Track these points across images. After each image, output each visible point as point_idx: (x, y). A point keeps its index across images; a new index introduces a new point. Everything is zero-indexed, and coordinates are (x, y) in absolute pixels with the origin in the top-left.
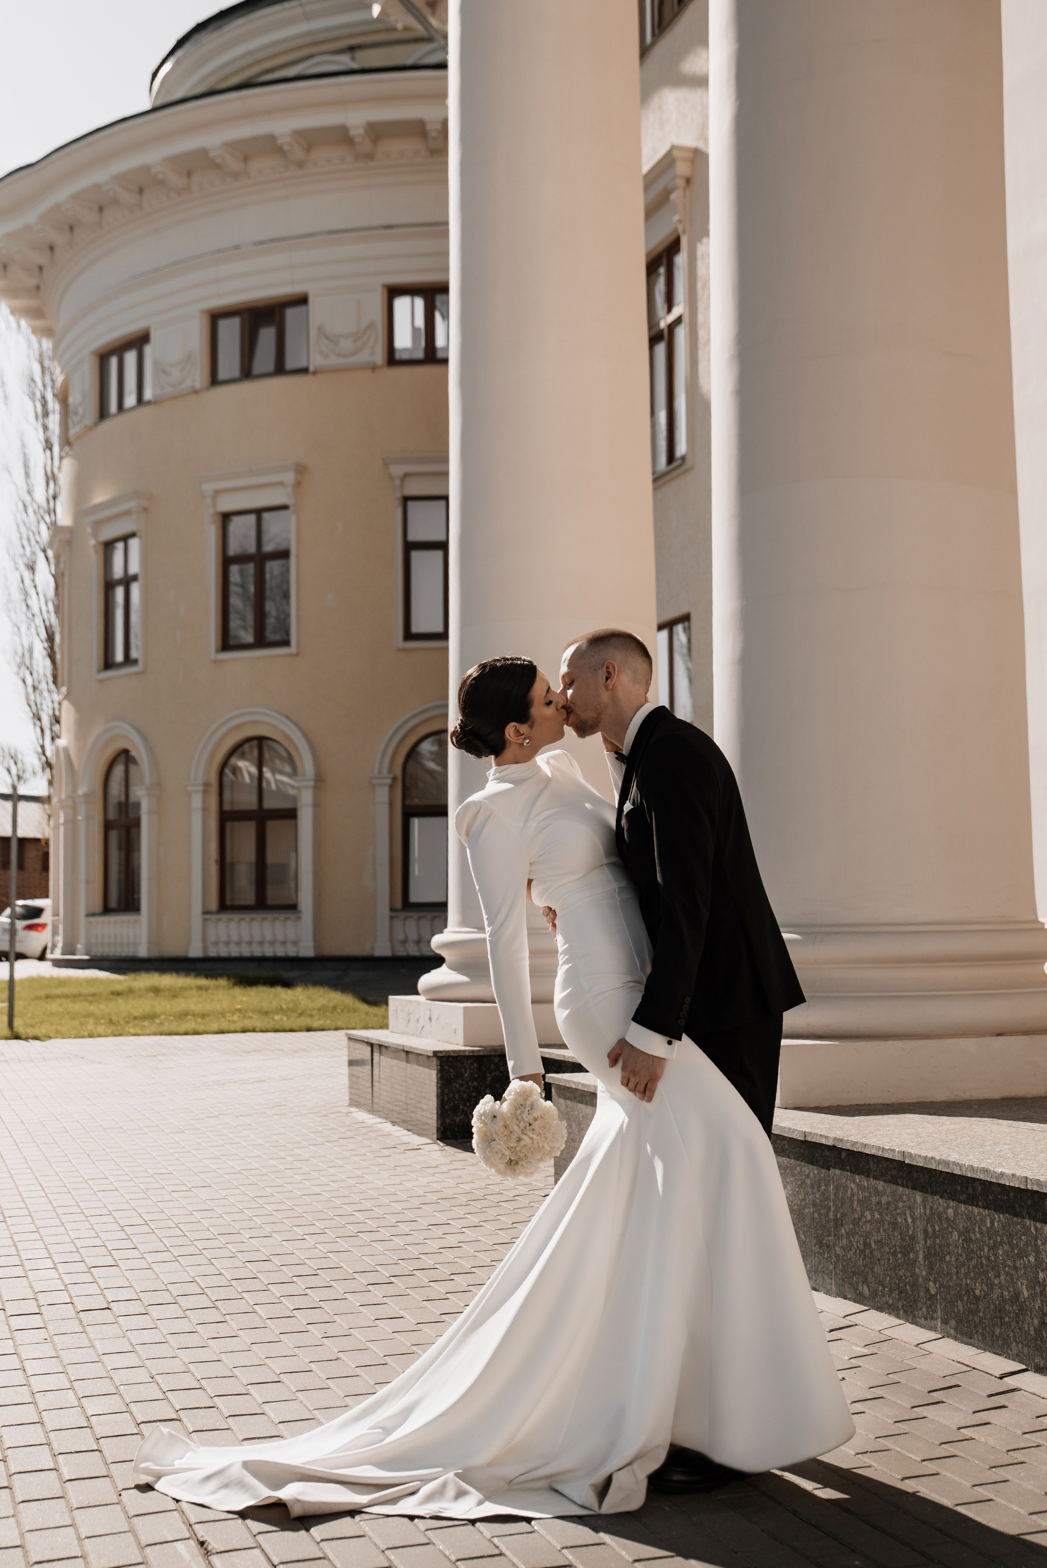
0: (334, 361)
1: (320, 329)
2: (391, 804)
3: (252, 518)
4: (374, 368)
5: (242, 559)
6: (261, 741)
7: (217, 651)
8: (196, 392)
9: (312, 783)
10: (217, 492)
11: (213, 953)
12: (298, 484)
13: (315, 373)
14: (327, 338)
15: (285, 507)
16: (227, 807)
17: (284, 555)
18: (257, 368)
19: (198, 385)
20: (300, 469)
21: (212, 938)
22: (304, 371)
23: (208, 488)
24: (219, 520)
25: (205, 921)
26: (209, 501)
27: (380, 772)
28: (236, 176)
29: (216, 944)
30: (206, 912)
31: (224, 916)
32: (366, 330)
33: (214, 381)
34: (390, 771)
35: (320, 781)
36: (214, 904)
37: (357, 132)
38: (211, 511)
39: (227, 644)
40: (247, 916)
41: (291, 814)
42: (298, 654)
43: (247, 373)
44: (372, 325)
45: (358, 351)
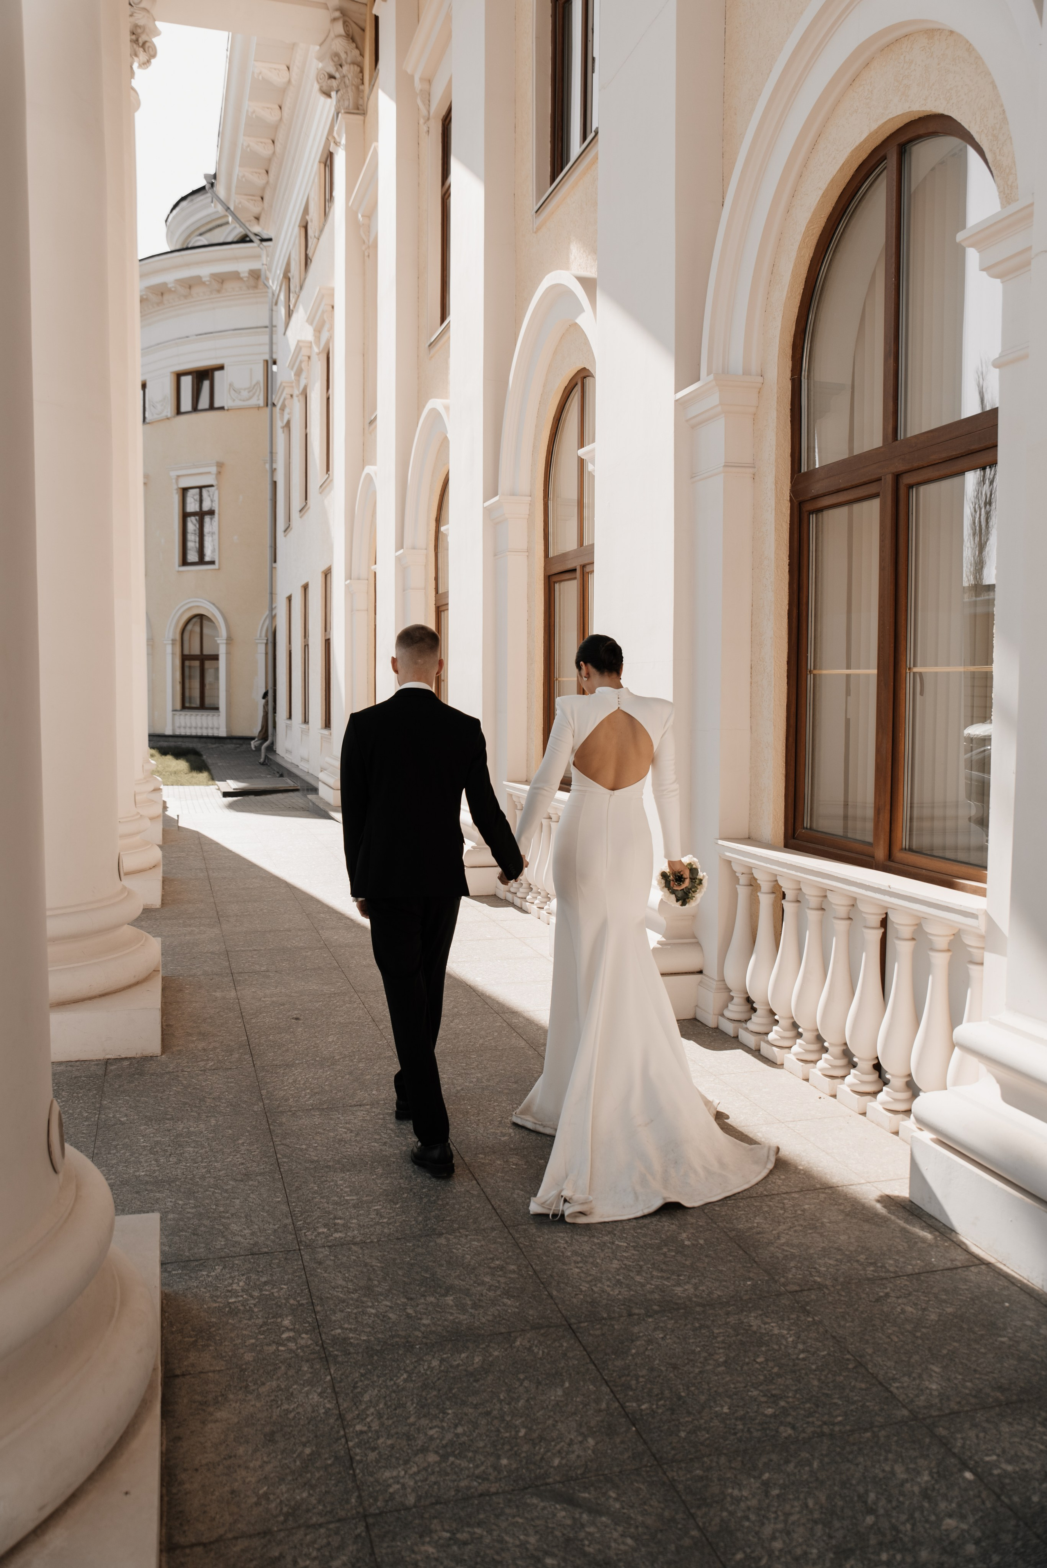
0: (238, 403)
1: (231, 385)
2: (266, 654)
3: (197, 490)
4: (259, 408)
5: (193, 515)
6: (201, 617)
7: (179, 566)
8: (168, 419)
9: (225, 641)
10: (178, 476)
11: (177, 733)
12: (219, 473)
13: (228, 410)
14: (235, 390)
15: (212, 486)
16: (186, 652)
17: (211, 513)
18: (200, 407)
19: (169, 415)
20: (220, 465)
21: (177, 724)
22: (222, 408)
23: (174, 474)
24: (180, 492)
25: (174, 715)
26: (174, 481)
27: (260, 636)
28: (186, 297)
29: (179, 727)
30: (173, 711)
31: (183, 713)
32: (255, 386)
33: (179, 412)
34: (266, 636)
35: (230, 640)
36: (178, 706)
37: (244, 275)
38: (175, 487)
39: (185, 562)
40: (194, 713)
41: (216, 658)
42: (219, 569)
43: (195, 409)
44: (258, 383)
45: (250, 398)
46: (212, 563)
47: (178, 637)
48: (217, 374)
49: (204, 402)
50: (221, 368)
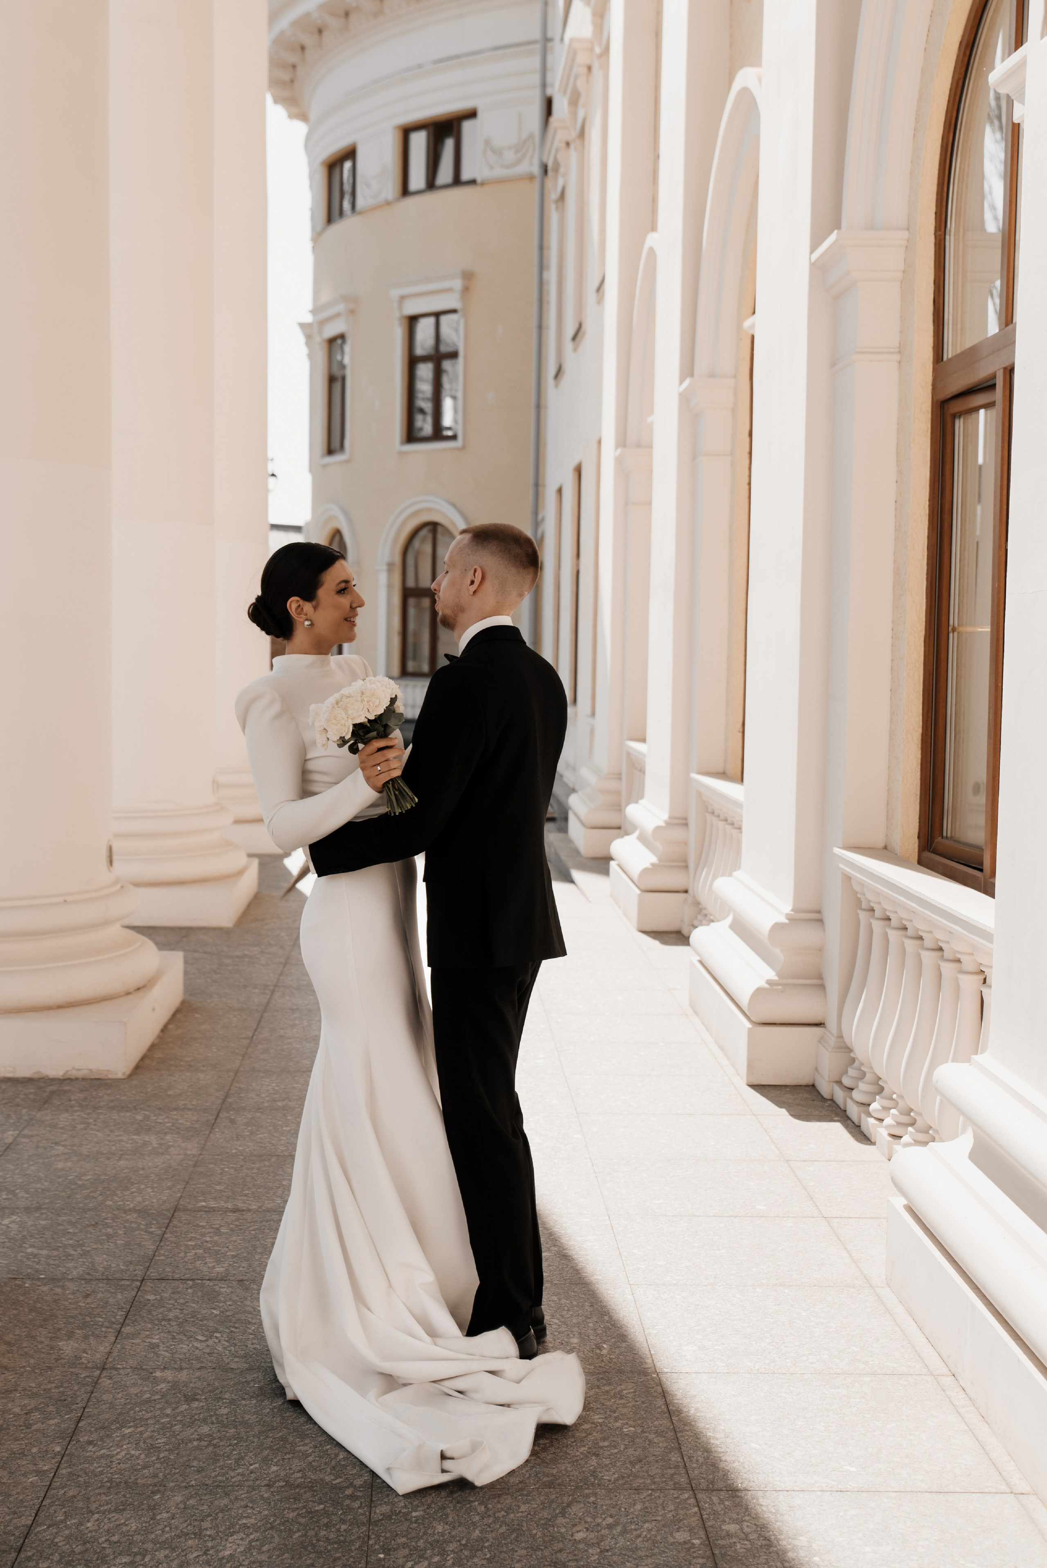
0: (499, 172)
1: (487, 142)
3: (431, 320)
4: (532, 178)
5: (425, 359)
6: (433, 526)
7: (402, 443)
8: (388, 203)
10: (403, 298)
12: (466, 290)
13: (482, 184)
14: (494, 151)
15: (454, 311)
16: (409, 584)
17: (454, 355)
18: (439, 181)
19: (390, 198)
20: (468, 276)
22: (473, 182)
23: (395, 293)
24: (406, 323)
26: (396, 305)
31: (405, 681)
32: (525, 142)
33: (405, 191)
36: (396, 669)
38: (397, 315)
39: (410, 436)
42: (463, 448)
43: (431, 184)
44: (531, 136)
45: (518, 162)
46: (454, 437)
47: (398, 559)
48: (467, 126)
49: (445, 174)
50: (472, 114)
